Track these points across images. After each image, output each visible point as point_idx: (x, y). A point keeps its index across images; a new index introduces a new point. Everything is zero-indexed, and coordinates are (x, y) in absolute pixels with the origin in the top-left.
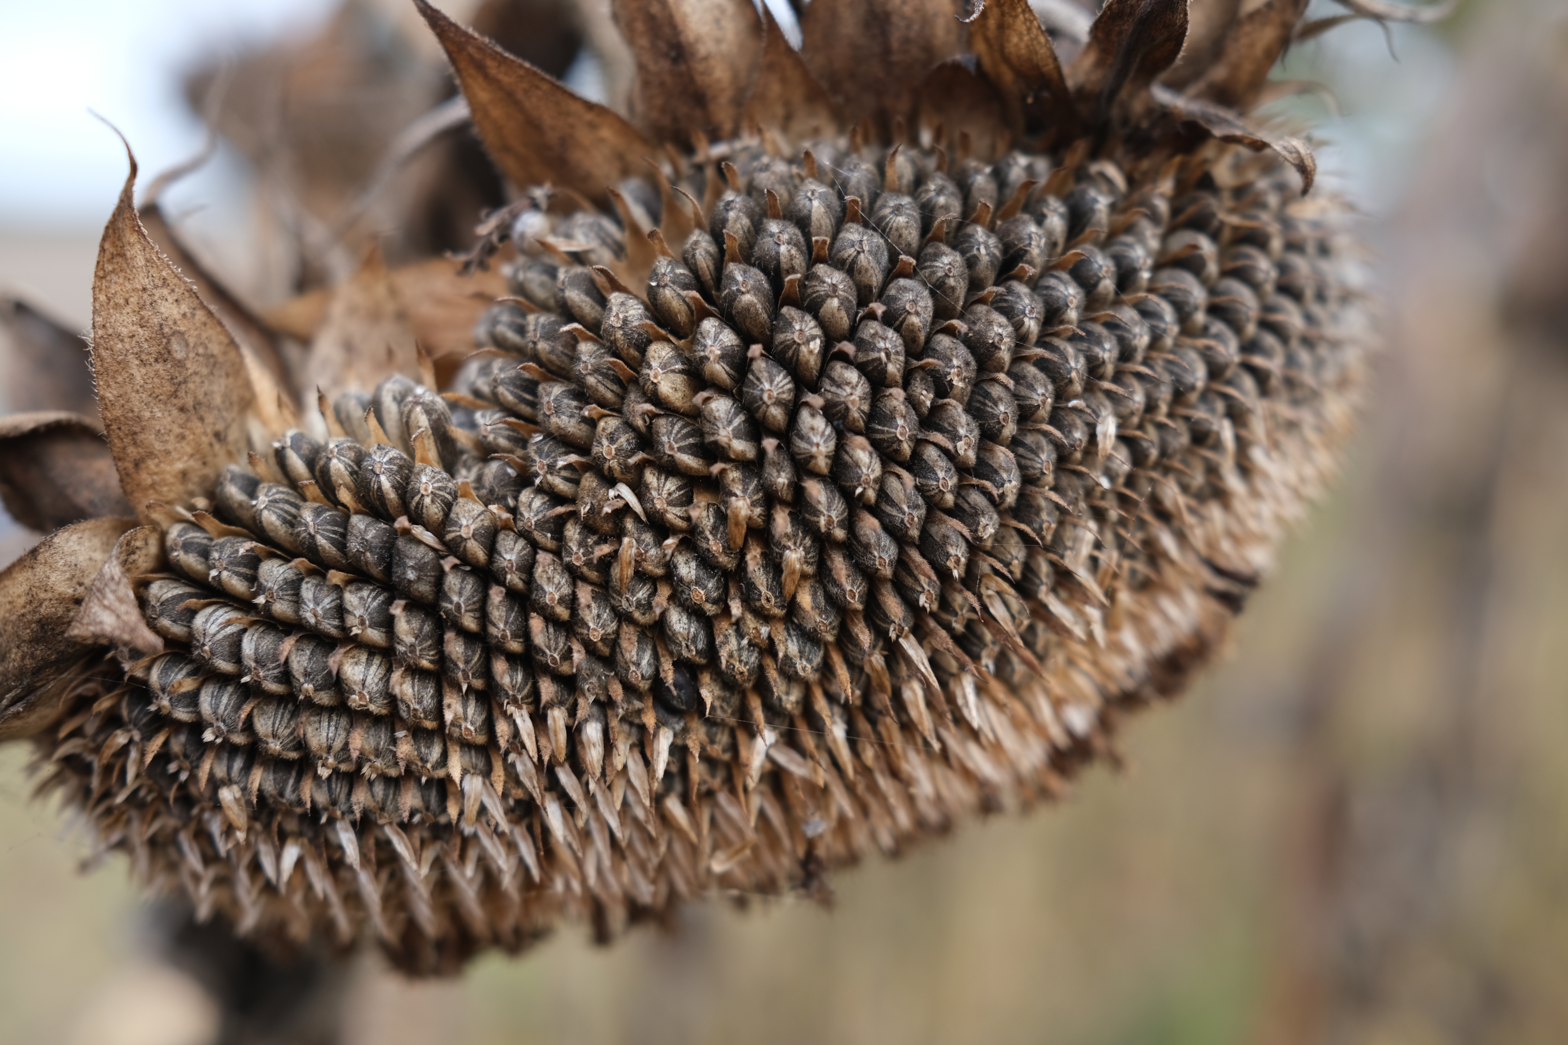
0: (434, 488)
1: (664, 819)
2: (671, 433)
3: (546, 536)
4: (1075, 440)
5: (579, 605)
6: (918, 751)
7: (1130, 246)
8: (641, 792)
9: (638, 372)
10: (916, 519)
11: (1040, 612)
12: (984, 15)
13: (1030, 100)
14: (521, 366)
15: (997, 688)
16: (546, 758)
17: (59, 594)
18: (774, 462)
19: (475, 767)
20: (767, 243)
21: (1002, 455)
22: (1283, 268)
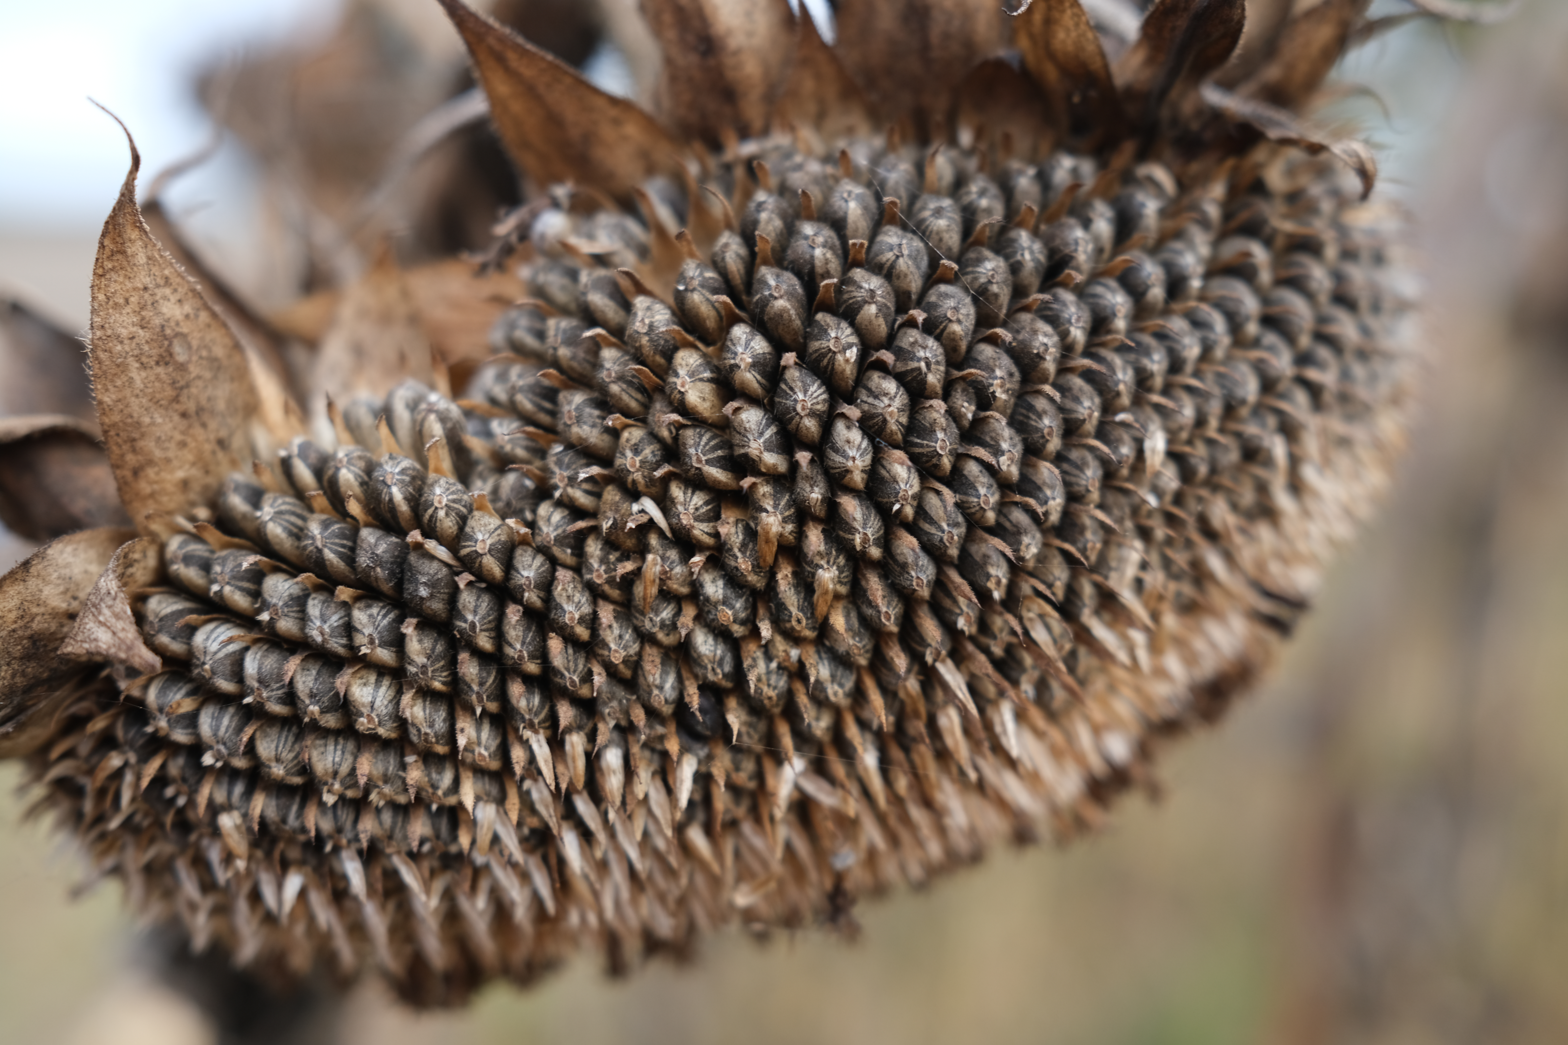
0: (448, 500)
1: (686, 849)
2: (699, 445)
3: (565, 552)
4: (1122, 456)
5: (600, 625)
6: (953, 781)
7: (1179, 253)
8: (662, 821)
9: (664, 380)
10: (956, 538)
11: (1083, 636)
12: (1030, 9)
13: (1076, 99)
14: (541, 372)
15: (1036, 715)
16: (564, 786)
17: (53, 609)
18: (807, 477)
19: (488, 794)
20: (800, 247)
21: (1047, 471)
22: (1339, 277)
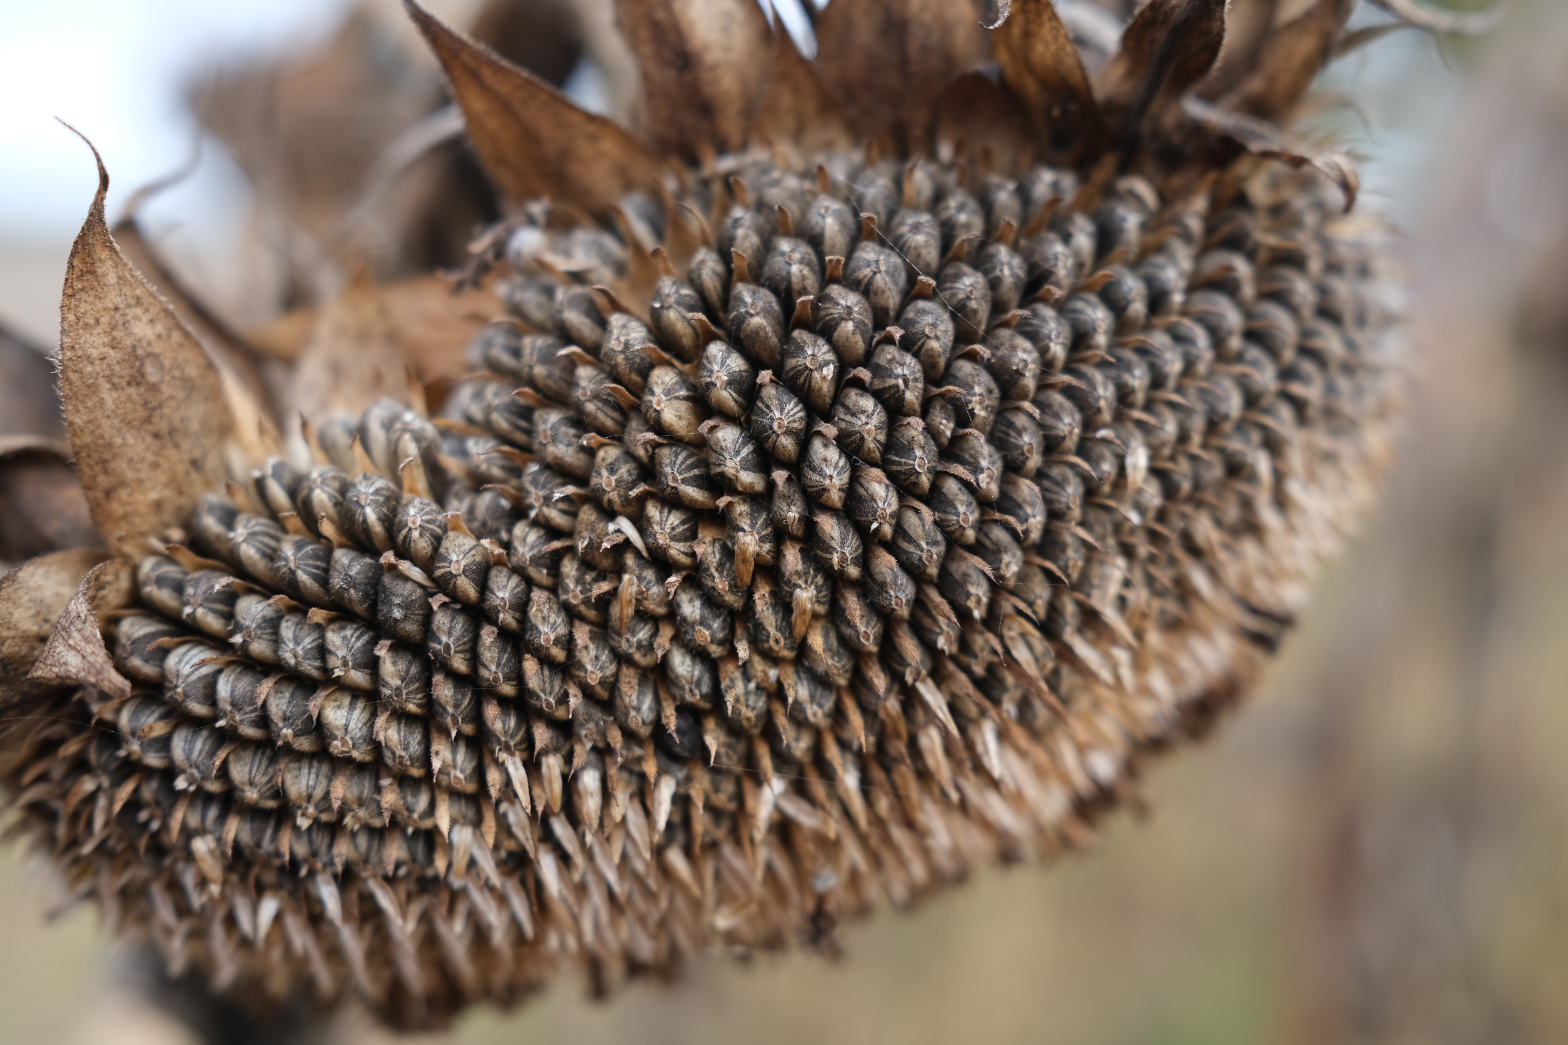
0: (422, 521)
1: (665, 871)
2: (675, 464)
3: (541, 573)
4: (1103, 472)
5: (576, 646)
6: (935, 802)
7: (1160, 267)
8: (640, 843)
9: (639, 398)
10: (935, 556)
11: (1065, 654)
12: (1008, 22)
13: (1056, 113)
14: (516, 391)
15: (1019, 734)
16: (540, 809)
17: (24, 632)
18: (784, 495)
19: (464, 817)
20: (776, 263)
21: (1027, 489)
22: (1323, 291)
